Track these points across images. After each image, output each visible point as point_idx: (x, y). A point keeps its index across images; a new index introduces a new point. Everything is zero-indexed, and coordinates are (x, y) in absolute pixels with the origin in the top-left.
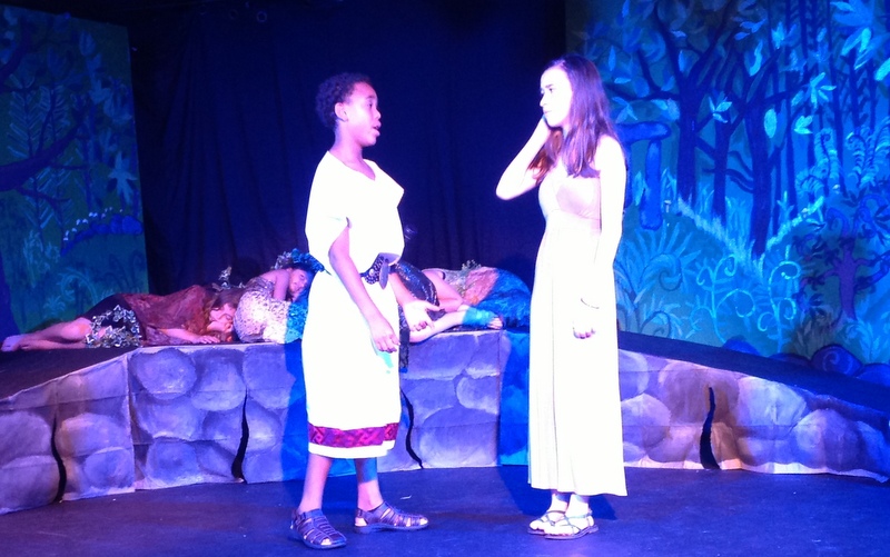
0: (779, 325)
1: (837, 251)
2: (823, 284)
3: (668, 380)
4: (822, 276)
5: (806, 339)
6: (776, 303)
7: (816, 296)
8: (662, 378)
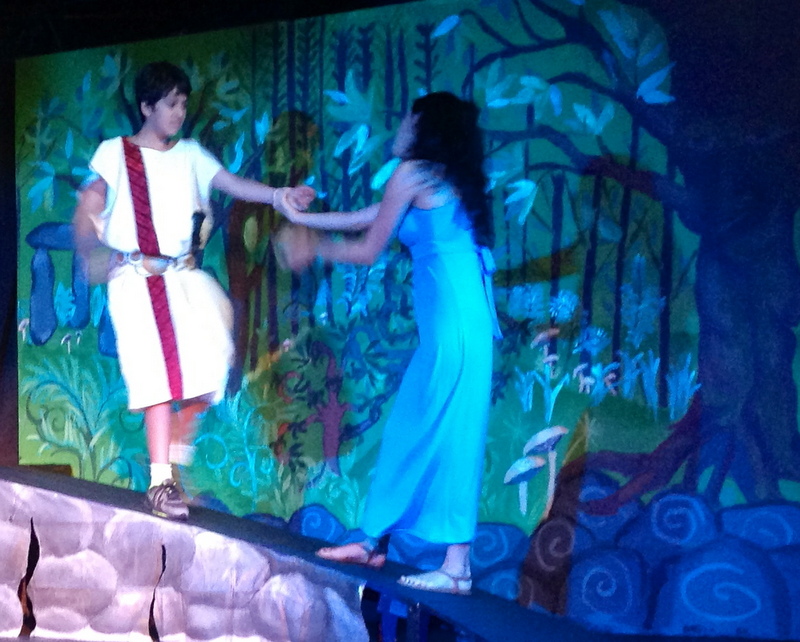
0: (254, 478)
1: (322, 393)
2: (305, 431)
3: (115, 534)
4: (304, 422)
5: (284, 497)
6: (251, 452)
7: (297, 446)
8: (108, 532)
